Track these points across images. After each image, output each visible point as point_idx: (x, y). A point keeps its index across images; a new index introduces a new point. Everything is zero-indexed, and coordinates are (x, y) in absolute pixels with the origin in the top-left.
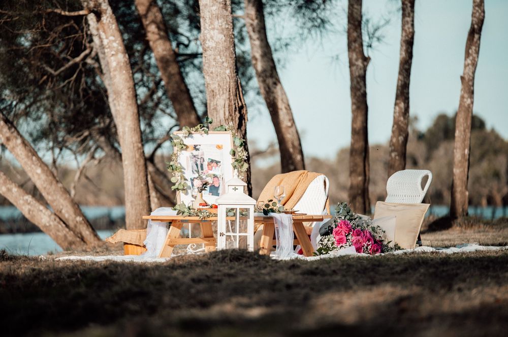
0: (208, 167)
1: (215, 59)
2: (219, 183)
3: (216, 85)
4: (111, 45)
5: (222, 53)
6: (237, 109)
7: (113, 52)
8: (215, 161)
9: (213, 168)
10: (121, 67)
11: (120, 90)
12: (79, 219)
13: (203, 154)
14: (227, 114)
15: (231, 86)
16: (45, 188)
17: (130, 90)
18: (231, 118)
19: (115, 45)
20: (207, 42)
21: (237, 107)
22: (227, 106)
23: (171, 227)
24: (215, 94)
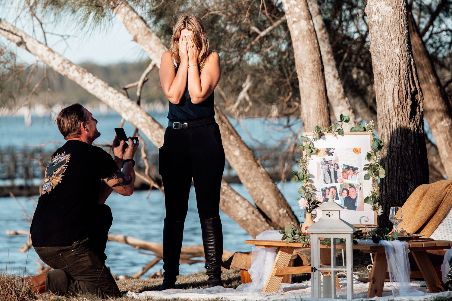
0: (343, 175)
1: (381, 36)
2: (356, 194)
3: (384, 68)
4: (292, 11)
5: (390, 29)
6: (409, 95)
7: (295, 19)
8: (352, 167)
9: (350, 176)
10: (304, 37)
11: (303, 63)
12: (282, 211)
13: (337, 159)
14: (396, 101)
15: (402, 68)
16: (243, 174)
17: (315, 63)
18: (401, 106)
19: (297, 10)
20: (373, 16)
21: (409, 92)
22: (396, 92)
23: (280, 252)
24: (382, 78)
